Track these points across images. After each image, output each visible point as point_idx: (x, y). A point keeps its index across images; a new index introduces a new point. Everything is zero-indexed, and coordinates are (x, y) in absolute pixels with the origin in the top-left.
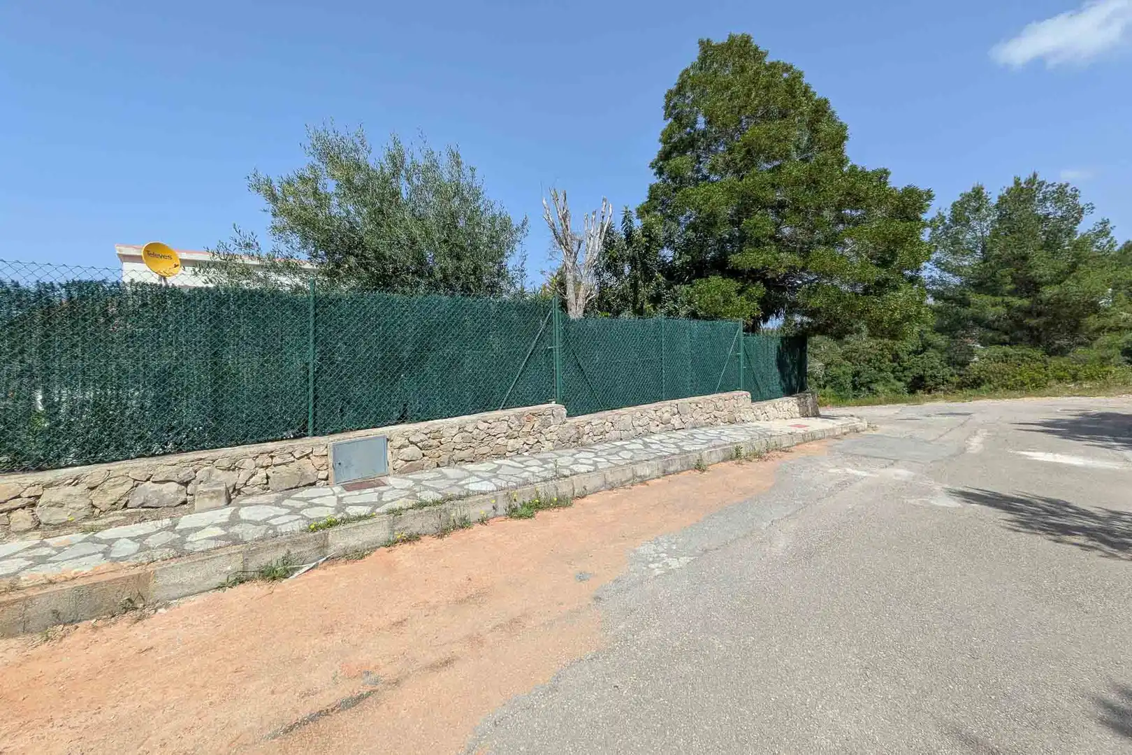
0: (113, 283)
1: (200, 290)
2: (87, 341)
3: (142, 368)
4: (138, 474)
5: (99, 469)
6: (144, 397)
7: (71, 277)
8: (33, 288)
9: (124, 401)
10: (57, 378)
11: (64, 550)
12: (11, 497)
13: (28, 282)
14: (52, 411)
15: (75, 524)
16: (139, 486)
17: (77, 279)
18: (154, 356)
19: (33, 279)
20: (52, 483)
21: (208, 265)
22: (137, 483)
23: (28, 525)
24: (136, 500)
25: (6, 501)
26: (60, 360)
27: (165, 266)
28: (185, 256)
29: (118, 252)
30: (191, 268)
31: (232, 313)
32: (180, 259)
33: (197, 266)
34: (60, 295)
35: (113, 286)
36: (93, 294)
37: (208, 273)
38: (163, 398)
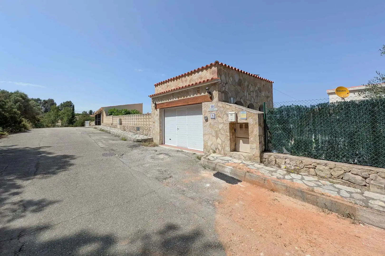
0: (331, 103)
1: (364, 101)
2: (325, 122)
3: (343, 131)
4: (346, 169)
5: (332, 163)
6: (344, 141)
7: (319, 103)
8: (310, 107)
9: (338, 142)
10: (318, 132)
11: (325, 186)
12: (309, 164)
13: (309, 106)
14: (317, 142)
15: (327, 178)
16: (346, 173)
17: (320, 103)
18: (347, 127)
19: (309, 105)
20: (319, 164)
21: (365, 90)
22: (345, 172)
23: (314, 174)
24: (346, 178)
25: (308, 165)
26: (318, 127)
27: (343, 94)
28: (351, 89)
29: (327, 92)
30: (357, 93)
31: (380, 109)
32: (349, 91)
33: (360, 92)
34: (316, 108)
35: (331, 104)
36: (325, 107)
37: (365, 94)
38: (352, 143)
